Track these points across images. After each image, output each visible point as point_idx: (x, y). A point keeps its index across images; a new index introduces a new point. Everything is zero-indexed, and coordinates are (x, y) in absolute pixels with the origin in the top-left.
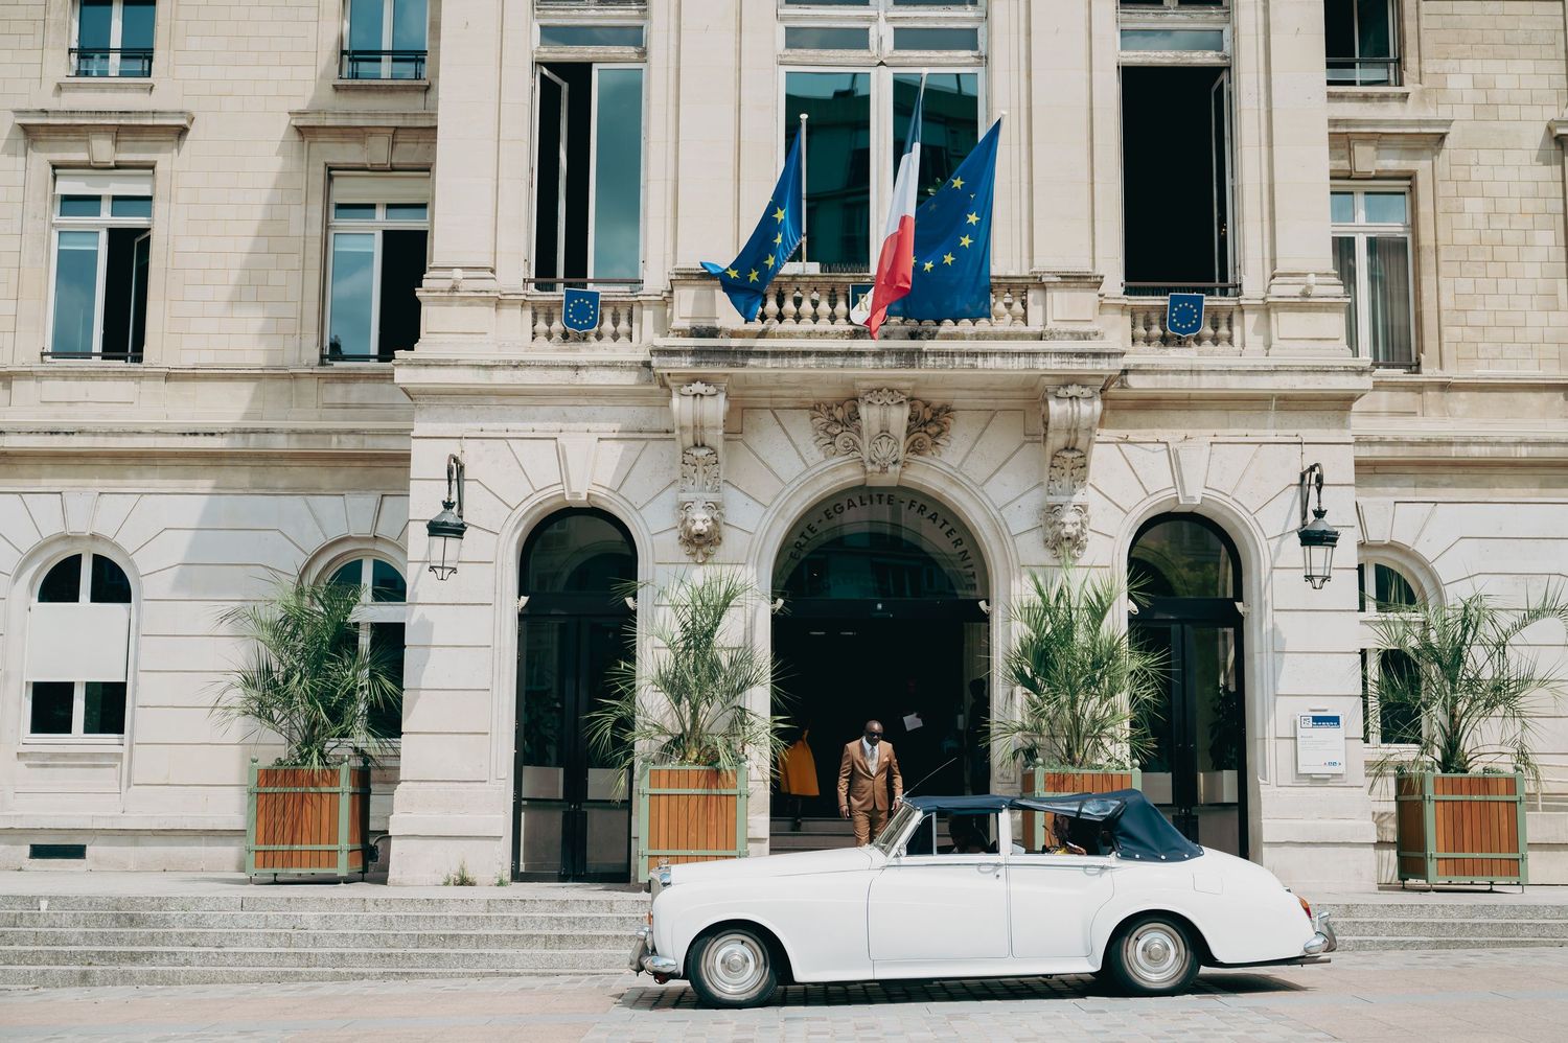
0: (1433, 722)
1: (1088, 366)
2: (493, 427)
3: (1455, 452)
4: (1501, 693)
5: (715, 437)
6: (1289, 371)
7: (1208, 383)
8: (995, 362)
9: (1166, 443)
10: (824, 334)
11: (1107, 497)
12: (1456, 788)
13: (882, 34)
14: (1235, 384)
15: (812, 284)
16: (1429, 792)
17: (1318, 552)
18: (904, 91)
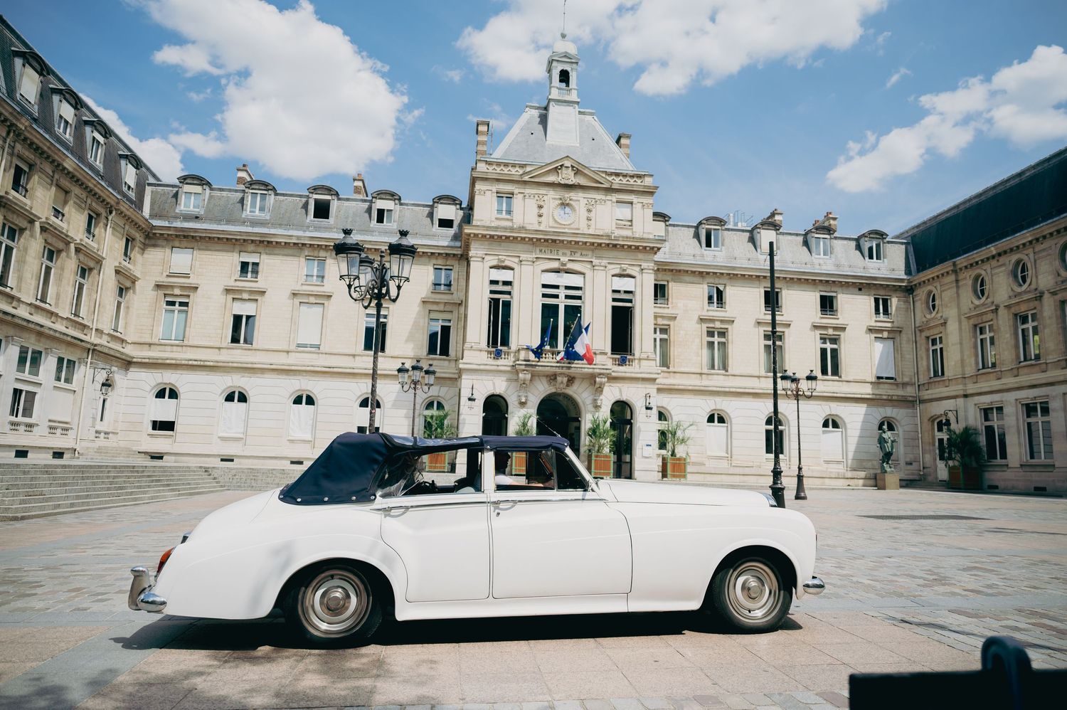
0: (669, 446)
1: (605, 371)
2: (479, 377)
3: (676, 387)
4: (683, 441)
5: (528, 382)
6: (644, 373)
7: (628, 375)
8: (586, 370)
9: (619, 387)
10: (551, 362)
11: (607, 397)
12: (674, 460)
13: (562, 296)
14: (633, 375)
15: (549, 351)
16: (669, 461)
17: (649, 411)
18: (566, 307)
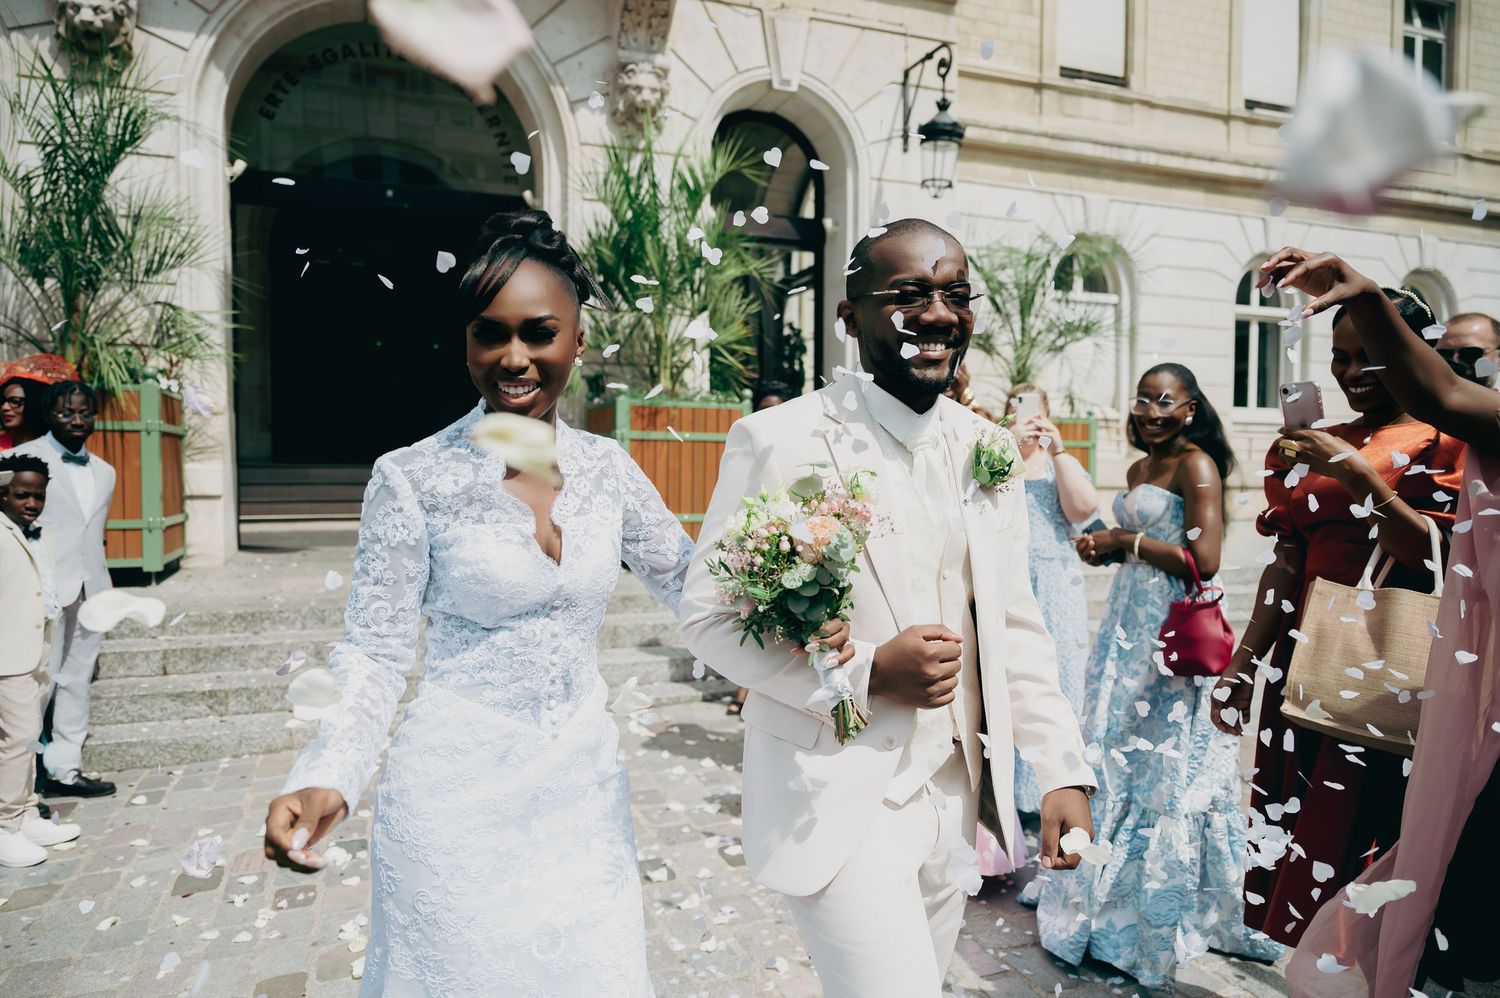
9: (760, 10)
11: (689, 68)
